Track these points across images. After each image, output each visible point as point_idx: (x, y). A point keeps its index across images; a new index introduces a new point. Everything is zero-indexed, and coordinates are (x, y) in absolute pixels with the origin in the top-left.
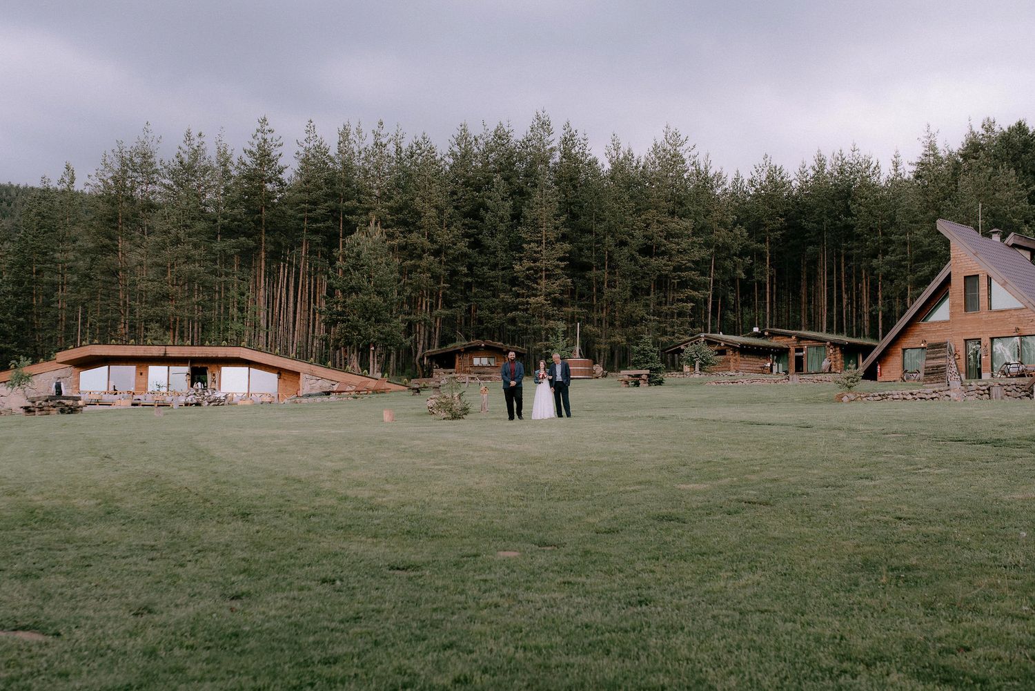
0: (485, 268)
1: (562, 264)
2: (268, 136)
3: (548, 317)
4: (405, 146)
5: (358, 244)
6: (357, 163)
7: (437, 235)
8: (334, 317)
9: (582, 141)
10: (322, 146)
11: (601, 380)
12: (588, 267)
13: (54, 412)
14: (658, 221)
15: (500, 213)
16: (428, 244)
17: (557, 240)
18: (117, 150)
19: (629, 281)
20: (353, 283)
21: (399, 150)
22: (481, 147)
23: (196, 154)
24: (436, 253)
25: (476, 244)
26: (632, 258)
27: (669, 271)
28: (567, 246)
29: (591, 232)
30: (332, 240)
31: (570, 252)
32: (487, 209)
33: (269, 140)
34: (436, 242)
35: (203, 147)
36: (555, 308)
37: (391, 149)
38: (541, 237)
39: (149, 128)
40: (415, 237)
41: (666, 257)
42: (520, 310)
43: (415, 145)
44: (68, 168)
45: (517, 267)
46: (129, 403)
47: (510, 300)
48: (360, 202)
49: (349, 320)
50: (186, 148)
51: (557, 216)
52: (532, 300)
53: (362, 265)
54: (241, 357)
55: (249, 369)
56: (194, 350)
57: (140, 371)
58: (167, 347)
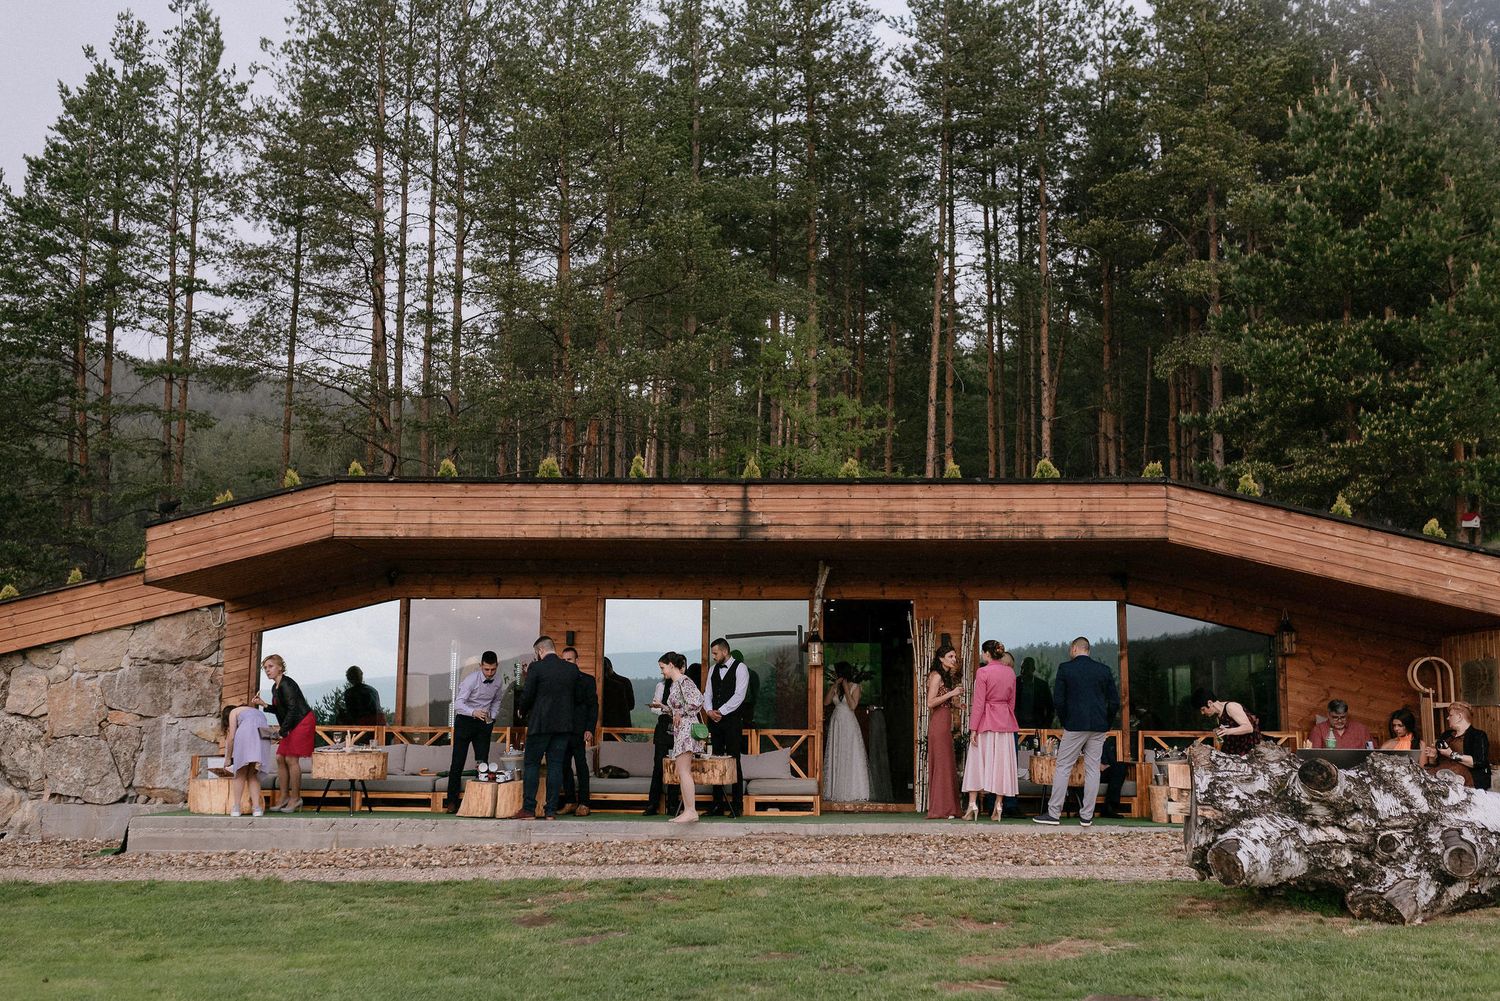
54: (1174, 537)
55: (1121, 610)
56: (907, 506)
57: (563, 628)
58: (751, 488)
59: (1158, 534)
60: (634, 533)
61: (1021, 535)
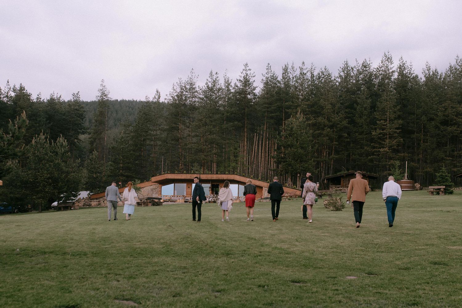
0: (357, 134)
1: (398, 131)
2: (248, 72)
3: (391, 159)
4: (315, 74)
5: (292, 123)
6: (292, 83)
7: (332, 118)
8: (280, 160)
9: (409, 67)
10: (274, 76)
11: (419, 192)
12: (412, 132)
13: (150, 204)
14: (452, 107)
15: (365, 106)
16: (327, 122)
17: (395, 119)
18: (179, 82)
19: (435, 139)
20: (289, 143)
21: (312, 76)
22: (355, 73)
23: (214, 82)
24: (331, 127)
25: (352, 122)
26: (437, 127)
27: (457, 133)
28: (400, 121)
29: (414, 114)
30: (279, 122)
31: (402, 125)
32: (358, 104)
33: (249, 74)
34: (331, 121)
35: (218, 79)
36: (394, 154)
37: (309, 75)
38: (387, 117)
39: (193, 71)
40: (320, 119)
41: (456, 126)
42: (375, 155)
43: (321, 73)
44: (157, 92)
45: (374, 133)
46: (183, 201)
47: (369, 150)
48: (293, 103)
49: (287, 161)
50: (210, 80)
51: (395, 106)
52: (382, 150)
53: (294, 134)
54: (235, 179)
55: (239, 185)
57: (188, 186)
58: (200, 175)
59: (233, 179)
60: (191, 178)
61: (222, 179)
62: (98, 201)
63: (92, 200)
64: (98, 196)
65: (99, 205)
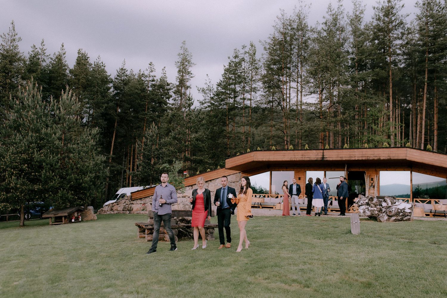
18: (280, 16)
35: (342, 8)
56: (354, 153)
57: (297, 176)
58: (324, 151)
59: (404, 158)
61: (376, 159)
62: (142, 202)
63: (134, 200)
64: (142, 195)
65: (143, 210)
